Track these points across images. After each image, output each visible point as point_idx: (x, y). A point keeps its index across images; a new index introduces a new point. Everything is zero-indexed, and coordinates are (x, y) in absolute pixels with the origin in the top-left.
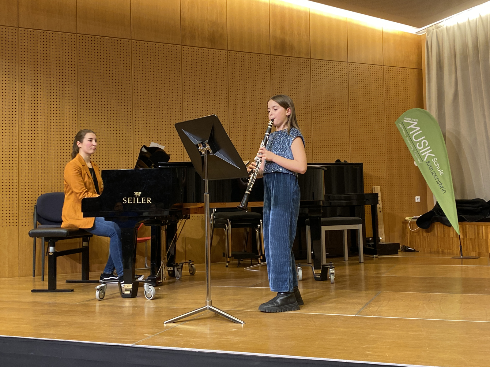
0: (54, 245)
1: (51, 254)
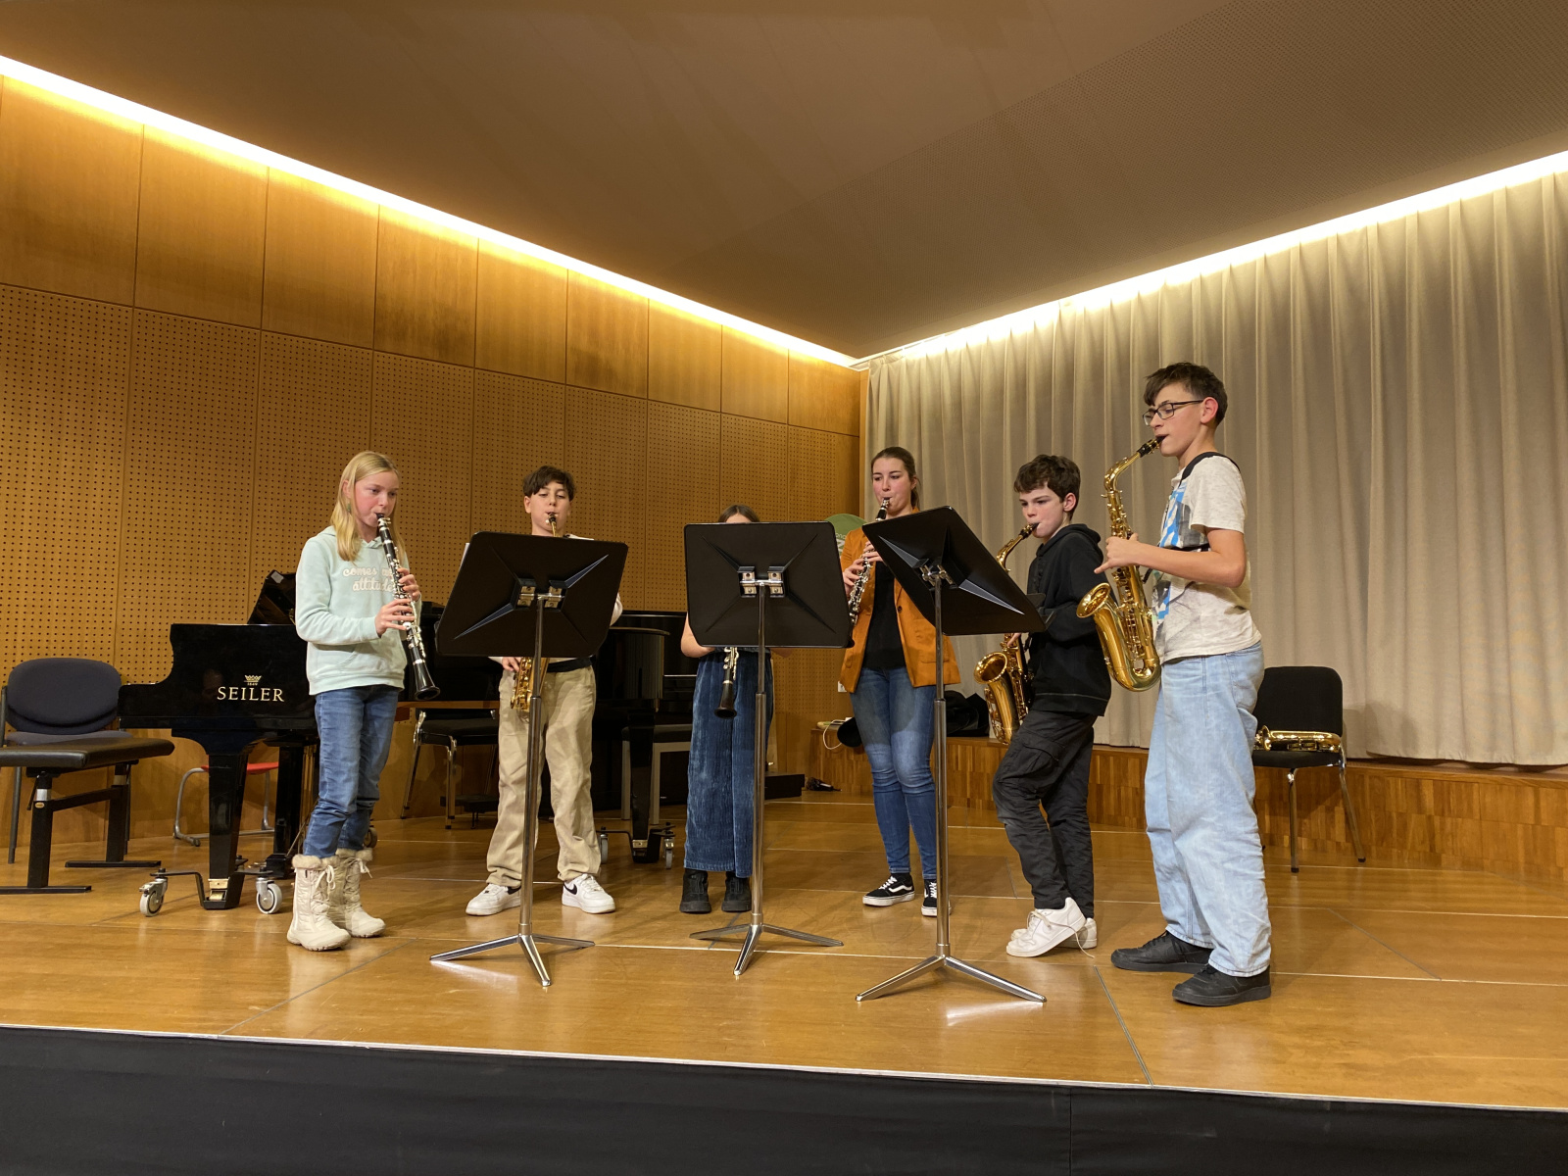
0: (48, 786)
1: (41, 806)
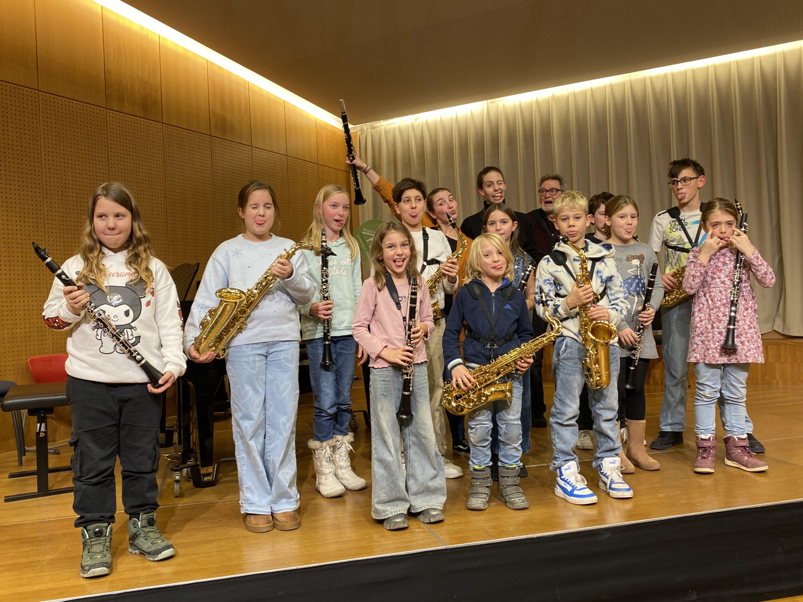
1: (42, 435)
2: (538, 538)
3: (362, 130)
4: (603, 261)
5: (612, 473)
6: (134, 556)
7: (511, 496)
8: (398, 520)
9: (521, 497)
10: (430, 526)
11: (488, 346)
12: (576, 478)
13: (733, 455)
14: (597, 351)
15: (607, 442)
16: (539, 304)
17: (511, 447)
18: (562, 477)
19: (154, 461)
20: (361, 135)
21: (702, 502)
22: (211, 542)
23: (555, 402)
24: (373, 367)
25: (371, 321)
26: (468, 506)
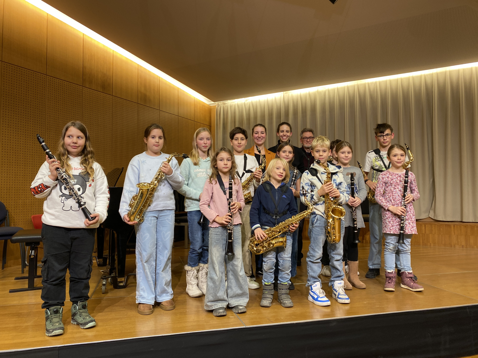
1: (32, 257)
2: (296, 323)
3: (218, 105)
4: (337, 174)
5: (339, 289)
6: (73, 325)
7: (283, 300)
8: (221, 311)
9: (289, 300)
10: (239, 315)
11: (274, 217)
12: (319, 291)
13: (405, 282)
14: (334, 222)
15: (337, 272)
16: (302, 196)
17: (285, 273)
18: (312, 291)
19: (88, 273)
20: (218, 107)
21: (387, 307)
22: (118, 319)
23: (310, 250)
24: (211, 227)
25: (210, 202)
26: (261, 305)
